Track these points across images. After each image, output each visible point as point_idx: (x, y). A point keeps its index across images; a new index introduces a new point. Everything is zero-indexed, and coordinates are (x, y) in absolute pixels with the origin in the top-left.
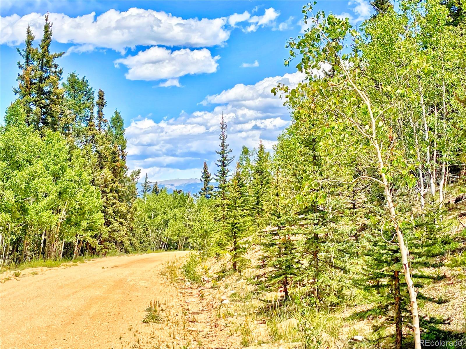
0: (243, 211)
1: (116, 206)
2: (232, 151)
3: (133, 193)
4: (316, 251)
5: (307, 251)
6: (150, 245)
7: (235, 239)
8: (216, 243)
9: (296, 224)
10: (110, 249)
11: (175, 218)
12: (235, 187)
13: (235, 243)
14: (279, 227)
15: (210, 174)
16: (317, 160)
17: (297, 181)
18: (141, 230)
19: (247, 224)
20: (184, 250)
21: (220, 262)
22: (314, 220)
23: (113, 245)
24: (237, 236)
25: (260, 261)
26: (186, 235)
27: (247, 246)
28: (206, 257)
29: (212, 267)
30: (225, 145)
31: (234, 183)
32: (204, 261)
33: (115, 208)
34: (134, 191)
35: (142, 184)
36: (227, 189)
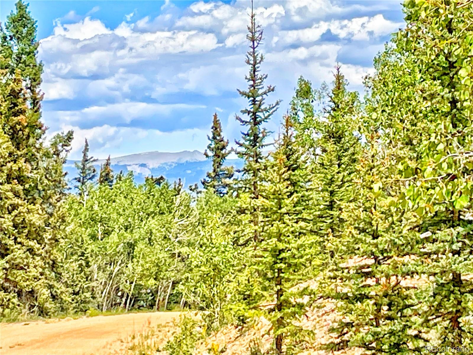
0: (297, 222)
1: (20, 213)
2: (273, 90)
3: (57, 183)
4: (458, 311)
5: (437, 310)
6: (94, 298)
7: (280, 284)
8: (239, 293)
9: (413, 251)
10: (8, 307)
11: (150, 239)
12: (280, 169)
13: (280, 293)
14: (376, 258)
15: (225, 140)
16: (458, 109)
17: (415, 155)
18: (75, 265)
19: (308, 251)
20: (169, 309)
21: (247, 337)
22: (453, 243)
23: (14, 297)
24: (283, 278)
25: (335, 335)
26: (172, 275)
27: (306, 300)
28: (216, 324)
29: (229, 346)
30: (259, 76)
31: (278, 161)
32: (213, 333)
33: (16, 216)
34: (58, 179)
35: (76, 163)
36: (262, 174)
